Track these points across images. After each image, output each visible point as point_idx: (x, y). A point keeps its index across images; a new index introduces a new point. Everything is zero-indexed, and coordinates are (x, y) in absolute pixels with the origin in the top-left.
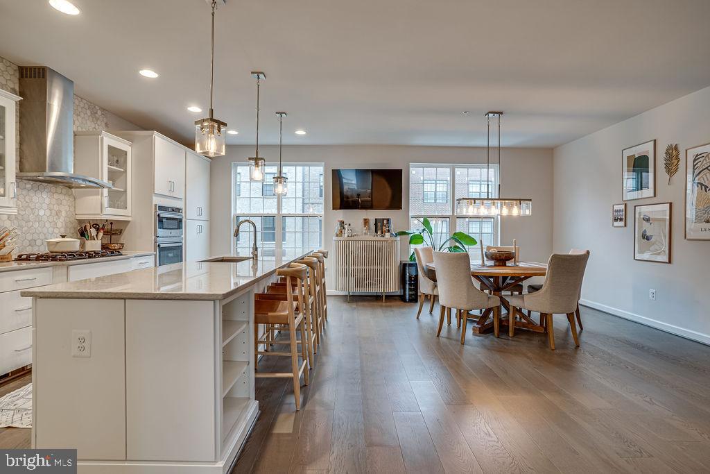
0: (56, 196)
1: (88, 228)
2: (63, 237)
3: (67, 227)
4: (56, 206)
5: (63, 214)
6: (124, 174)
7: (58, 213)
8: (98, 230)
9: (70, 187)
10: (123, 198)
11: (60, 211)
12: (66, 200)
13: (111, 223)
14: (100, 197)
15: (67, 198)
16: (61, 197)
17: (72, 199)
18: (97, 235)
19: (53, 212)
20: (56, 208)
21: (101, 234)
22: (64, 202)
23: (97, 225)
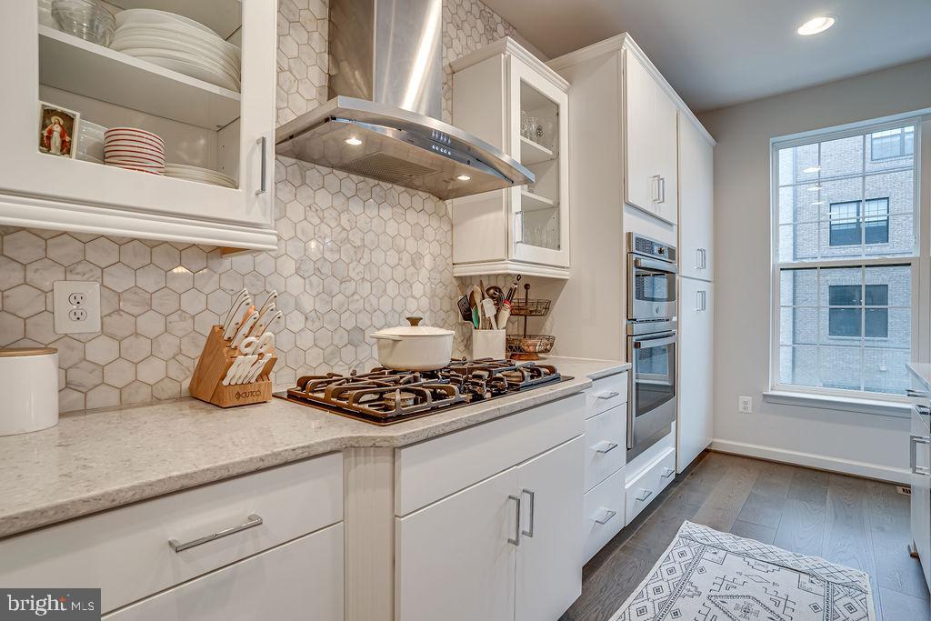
0: (412, 216)
1: (478, 298)
2: (414, 322)
3: (434, 295)
4: (411, 242)
5: (428, 261)
6: (555, 164)
7: (416, 259)
8: (499, 303)
9: (442, 197)
10: (552, 223)
11: (420, 256)
12: (433, 229)
13: (527, 286)
14: (503, 214)
15: (435, 223)
16: (423, 219)
17: (446, 227)
18: (496, 317)
19: (406, 257)
20: (412, 246)
21: (505, 314)
22: (430, 233)
23: (496, 288)
